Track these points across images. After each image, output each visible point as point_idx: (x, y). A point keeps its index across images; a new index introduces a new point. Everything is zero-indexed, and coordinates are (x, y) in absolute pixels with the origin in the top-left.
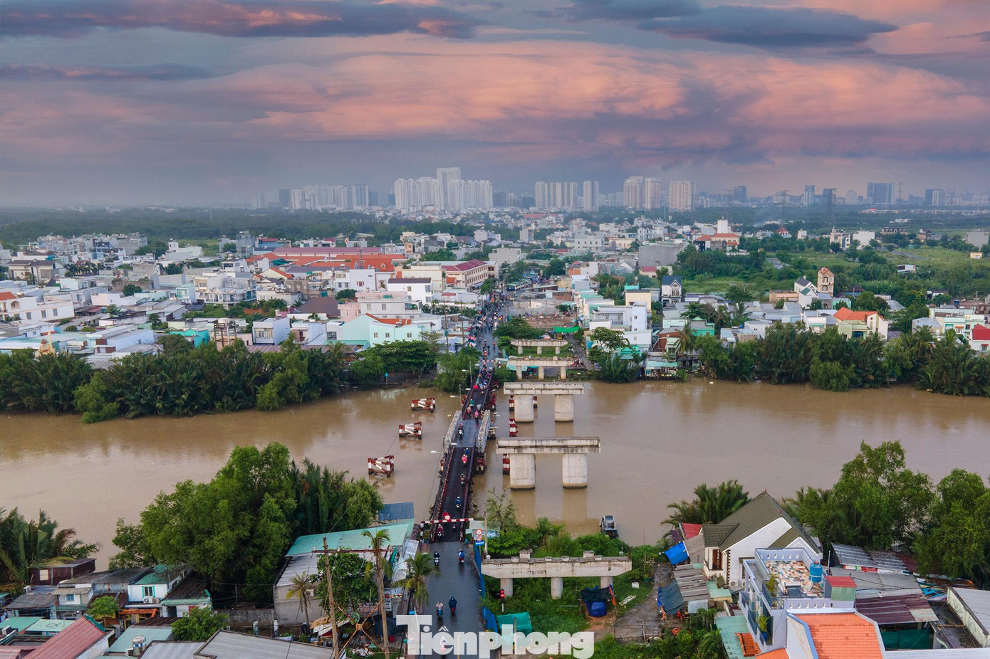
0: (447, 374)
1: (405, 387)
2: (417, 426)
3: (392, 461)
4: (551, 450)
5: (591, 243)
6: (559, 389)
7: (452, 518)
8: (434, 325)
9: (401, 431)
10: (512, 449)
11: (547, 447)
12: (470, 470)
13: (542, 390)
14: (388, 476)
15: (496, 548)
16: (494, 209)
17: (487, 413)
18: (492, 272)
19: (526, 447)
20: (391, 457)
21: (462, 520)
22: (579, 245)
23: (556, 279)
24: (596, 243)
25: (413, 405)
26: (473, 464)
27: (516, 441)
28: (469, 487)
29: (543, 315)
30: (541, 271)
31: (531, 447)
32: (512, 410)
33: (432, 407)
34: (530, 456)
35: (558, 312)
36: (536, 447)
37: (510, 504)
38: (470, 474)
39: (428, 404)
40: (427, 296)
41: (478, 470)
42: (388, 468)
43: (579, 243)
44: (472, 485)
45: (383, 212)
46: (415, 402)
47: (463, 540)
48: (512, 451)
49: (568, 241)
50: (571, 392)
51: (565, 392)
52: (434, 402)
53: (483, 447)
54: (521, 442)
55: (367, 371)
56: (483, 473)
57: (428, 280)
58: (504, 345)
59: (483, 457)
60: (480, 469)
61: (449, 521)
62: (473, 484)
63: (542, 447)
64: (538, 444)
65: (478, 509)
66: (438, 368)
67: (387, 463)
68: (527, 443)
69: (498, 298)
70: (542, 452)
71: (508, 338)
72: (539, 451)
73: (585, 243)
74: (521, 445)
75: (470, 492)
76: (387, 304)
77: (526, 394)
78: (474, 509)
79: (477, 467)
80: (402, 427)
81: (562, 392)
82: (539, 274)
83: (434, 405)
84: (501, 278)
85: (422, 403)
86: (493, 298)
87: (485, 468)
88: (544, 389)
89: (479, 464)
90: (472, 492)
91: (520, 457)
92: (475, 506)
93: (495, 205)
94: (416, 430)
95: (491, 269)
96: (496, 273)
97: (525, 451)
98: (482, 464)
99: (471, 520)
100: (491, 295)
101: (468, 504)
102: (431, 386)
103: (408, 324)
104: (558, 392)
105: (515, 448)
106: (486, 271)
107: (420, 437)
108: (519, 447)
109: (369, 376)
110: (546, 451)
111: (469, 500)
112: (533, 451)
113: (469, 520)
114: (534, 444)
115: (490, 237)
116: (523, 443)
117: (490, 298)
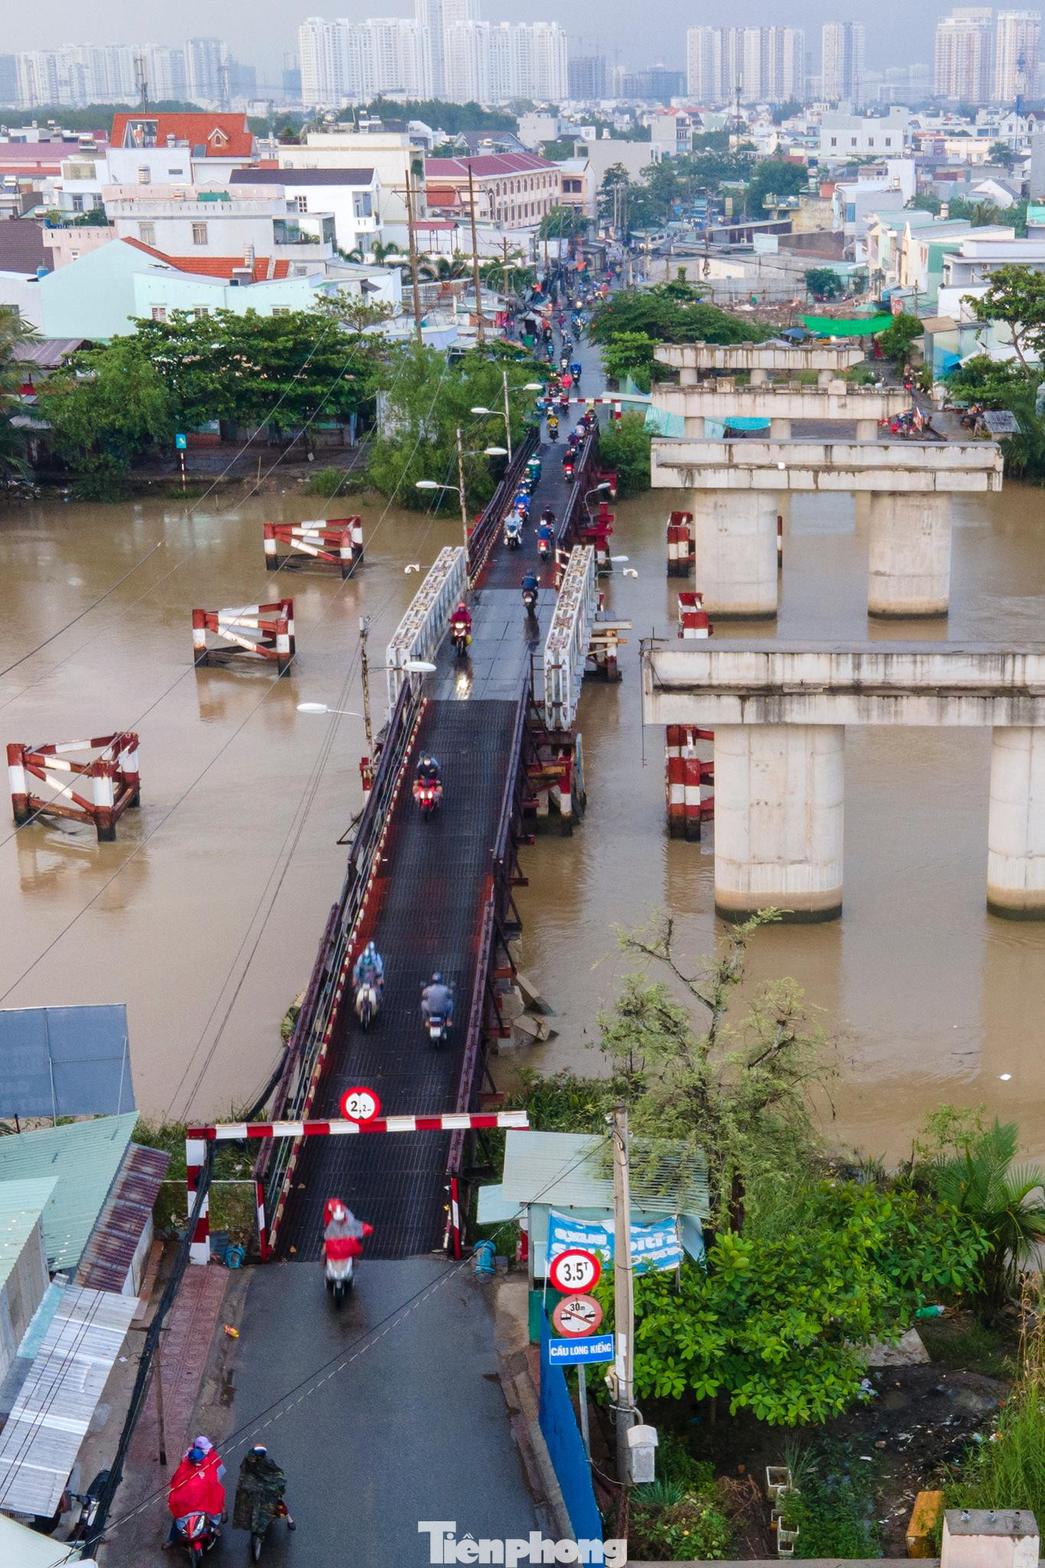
0: (413, 435)
1: (256, 494)
2: (273, 616)
3: (128, 763)
4: (942, 710)
5: (871, 143)
6: (893, 468)
7: (385, 1108)
8: (375, 288)
9: (200, 637)
10: (731, 702)
11: (919, 691)
12: (508, 810)
13: (816, 471)
14: (106, 835)
15: (693, 1368)
16: (573, 103)
17: (582, 559)
18: (572, 197)
19: (804, 691)
20: (125, 742)
21: (457, 1122)
22: (834, 150)
23: (783, 206)
24: (888, 142)
25: (270, 546)
26: (521, 780)
27: (749, 658)
28: (503, 902)
29: (752, 302)
30: (729, 203)
31: (834, 690)
32: (681, 570)
33: (346, 553)
34: (824, 742)
35: (802, 296)
36: (857, 689)
37: (775, 1037)
38: (503, 830)
39: (333, 542)
40: (363, 229)
41: (543, 811)
42: (103, 792)
43: (834, 142)
44: (516, 892)
45: (265, 105)
46: (281, 531)
47: (458, 1253)
48: (728, 709)
49: (798, 145)
50: (946, 481)
51: (921, 482)
52: (357, 535)
53: (570, 702)
54: (778, 660)
55: (104, 419)
56: (567, 827)
57: (363, 176)
58: (627, 363)
59: (569, 749)
60: (554, 807)
61: (371, 1128)
62: (523, 882)
63: (889, 691)
64: (871, 674)
65: (550, 1023)
66: (380, 415)
67: (97, 769)
68: (812, 669)
69: (597, 262)
70: (890, 721)
71: (643, 337)
72: (877, 713)
73: (854, 142)
74: (778, 679)
75: (505, 930)
76: (211, 224)
77: (750, 490)
78: (527, 1024)
79: (543, 799)
80: (205, 620)
81: (905, 481)
82: (722, 212)
83: (358, 550)
84: (605, 211)
85: (308, 537)
86: (579, 256)
87: (580, 804)
88: (829, 468)
89: (548, 781)
90: (516, 927)
91: (767, 746)
92: (534, 1007)
93: (574, 95)
94: (270, 635)
95: (572, 185)
96: (588, 197)
97: (796, 712)
98: (565, 783)
99: (510, 1120)
100: (573, 244)
101: (493, 1000)
102: (354, 490)
103: (277, 275)
104: (884, 482)
105: (745, 694)
106: (557, 191)
107: (283, 666)
108: (769, 692)
109: (107, 440)
110: (916, 712)
111: (500, 976)
112: (844, 710)
113: (504, 1119)
114: (845, 674)
115: (564, 132)
116: (786, 671)
117: (572, 256)
